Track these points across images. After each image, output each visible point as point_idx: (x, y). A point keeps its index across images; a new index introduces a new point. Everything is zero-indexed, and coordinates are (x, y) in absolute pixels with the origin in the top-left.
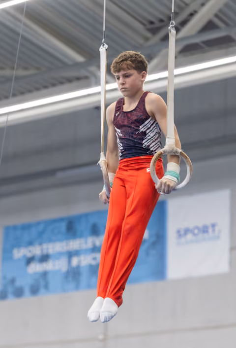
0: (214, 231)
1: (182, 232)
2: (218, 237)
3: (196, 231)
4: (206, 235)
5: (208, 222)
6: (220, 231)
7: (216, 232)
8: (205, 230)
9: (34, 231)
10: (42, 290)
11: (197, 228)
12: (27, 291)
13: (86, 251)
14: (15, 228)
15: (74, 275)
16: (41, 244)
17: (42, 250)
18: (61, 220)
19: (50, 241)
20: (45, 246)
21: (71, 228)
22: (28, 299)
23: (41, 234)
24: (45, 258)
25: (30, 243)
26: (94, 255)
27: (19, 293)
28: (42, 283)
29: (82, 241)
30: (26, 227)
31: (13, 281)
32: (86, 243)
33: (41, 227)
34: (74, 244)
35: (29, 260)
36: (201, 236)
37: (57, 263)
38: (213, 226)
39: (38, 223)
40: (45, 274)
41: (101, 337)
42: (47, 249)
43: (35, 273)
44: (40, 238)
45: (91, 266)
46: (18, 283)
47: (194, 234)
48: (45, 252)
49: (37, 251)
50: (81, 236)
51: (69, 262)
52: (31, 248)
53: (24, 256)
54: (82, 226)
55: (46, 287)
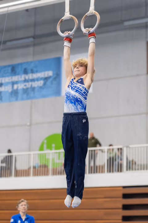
13: (21, 82)
15: (15, 93)
18: (9, 66)
19: (3, 76)
20: (0, 79)
21: (14, 70)
24: (0, 85)
26: (25, 84)
29: (19, 76)
32: (21, 77)
34: (15, 78)
37: (6, 87)
40: (0, 93)
41: (28, 124)
42: (2, 80)
45: (23, 89)
48: (0, 82)
50: (18, 74)
51: (13, 87)
54: (19, 70)
55: (1, 99)
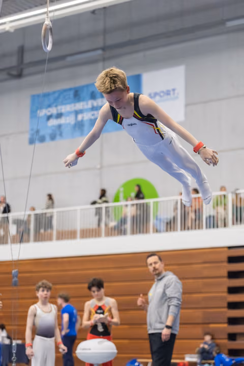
0: (174, 94)
1: (152, 95)
2: (177, 98)
3: (162, 94)
4: (169, 97)
5: (170, 88)
6: (178, 94)
7: (176, 95)
8: (168, 93)
9: (52, 98)
10: (58, 137)
11: (163, 92)
12: (48, 138)
13: (87, 110)
14: (38, 96)
15: (79, 126)
16: (56, 106)
17: (57, 110)
18: (70, 89)
19: (62, 104)
20: (59, 107)
21: (77, 95)
22: (48, 143)
23: (56, 100)
24: (59, 116)
25: (49, 106)
26: (92, 113)
27: (42, 139)
28: (58, 133)
29: (84, 103)
30: (46, 95)
31: (38, 132)
32: (87, 104)
33: (56, 95)
34: (79, 106)
35: (49, 118)
36: (166, 97)
37: (68, 118)
38: (174, 90)
39: (54, 92)
40: (60, 126)
41: (99, 166)
42: (61, 109)
43: (53, 126)
44: (56, 102)
45: (91, 120)
46: (42, 133)
47: (161, 96)
48: (59, 112)
49: (53, 111)
50: (83, 100)
51: (76, 117)
52: (50, 109)
53: (45, 115)
54: (85, 94)
55: (61, 135)
